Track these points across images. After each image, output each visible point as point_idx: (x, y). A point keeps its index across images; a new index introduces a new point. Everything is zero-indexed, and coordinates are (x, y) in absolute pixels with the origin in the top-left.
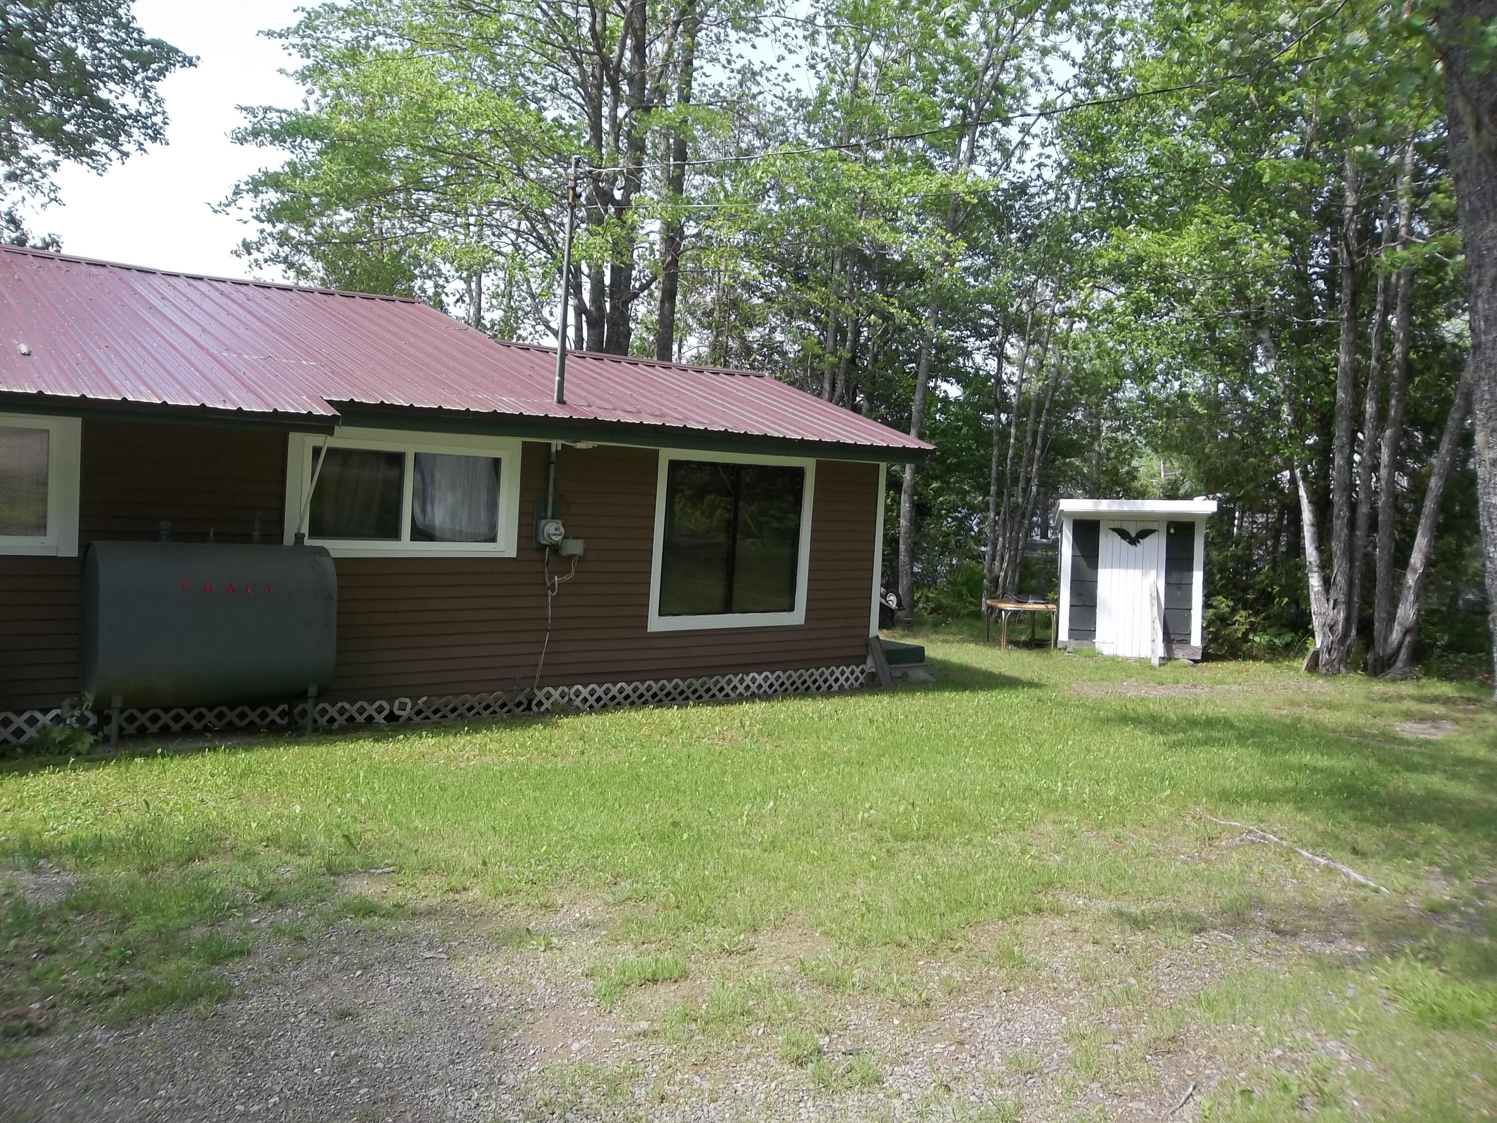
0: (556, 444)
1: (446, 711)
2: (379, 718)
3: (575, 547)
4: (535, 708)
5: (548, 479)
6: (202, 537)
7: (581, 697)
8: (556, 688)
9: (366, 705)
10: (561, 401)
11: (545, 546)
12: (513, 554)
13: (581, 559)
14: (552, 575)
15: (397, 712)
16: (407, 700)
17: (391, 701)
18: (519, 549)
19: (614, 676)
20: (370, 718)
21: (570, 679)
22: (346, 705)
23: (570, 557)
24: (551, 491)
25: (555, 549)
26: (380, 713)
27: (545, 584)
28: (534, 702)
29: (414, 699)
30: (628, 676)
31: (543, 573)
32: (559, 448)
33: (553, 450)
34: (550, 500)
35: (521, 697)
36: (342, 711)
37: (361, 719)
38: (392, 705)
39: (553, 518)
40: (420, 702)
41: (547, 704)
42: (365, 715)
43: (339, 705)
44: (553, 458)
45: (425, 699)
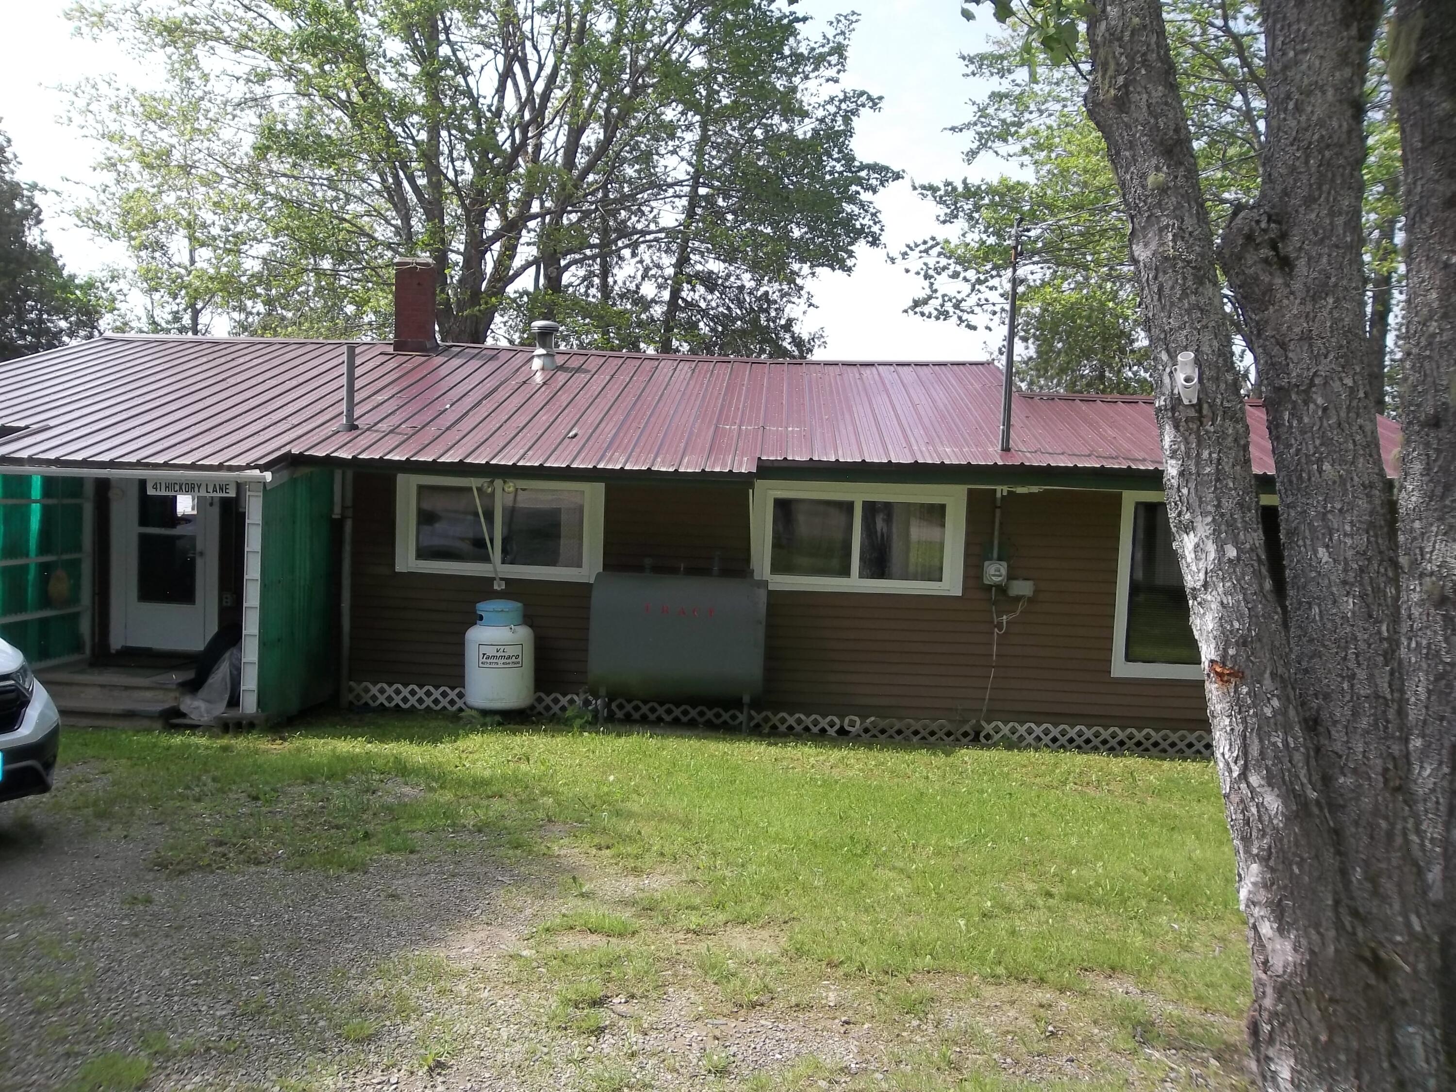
0: (1002, 490)
1: (892, 732)
2: (832, 732)
3: (1023, 588)
4: (983, 740)
5: (993, 522)
6: (672, 571)
7: (1034, 735)
8: (1005, 723)
9: (819, 718)
10: (1006, 449)
11: (991, 586)
12: (959, 593)
13: (1031, 600)
14: (1000, 614)
15: (847, 728)
16: (856, 718)
17: (842, 717)
18: (964, 589)
19: (1073, 718)
20: (823, 731)
21: (1022, 717)
22: (803, 717)
23: (1018, 599)
24: (996, 533)
25: (1002, 589)
26: (832, 727)
27: (992, 622)
28: (982, 734)
29: (863, 718)
30: (1089, 719)
31: (991, 611)
32: (1005, 494)
33: (999, 495)
34: (996, 542)
35: (967, 728)
36: (799, 721)
37: (815, 730)
38: (842, 722)
39: (1000, 559)
40: (868, 721)
41: (997, 737)
42: (819, 727)
43: (797, 716)
44: (999, 504)
45: (873, 719)
